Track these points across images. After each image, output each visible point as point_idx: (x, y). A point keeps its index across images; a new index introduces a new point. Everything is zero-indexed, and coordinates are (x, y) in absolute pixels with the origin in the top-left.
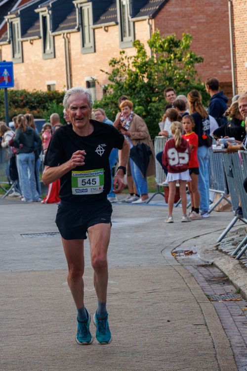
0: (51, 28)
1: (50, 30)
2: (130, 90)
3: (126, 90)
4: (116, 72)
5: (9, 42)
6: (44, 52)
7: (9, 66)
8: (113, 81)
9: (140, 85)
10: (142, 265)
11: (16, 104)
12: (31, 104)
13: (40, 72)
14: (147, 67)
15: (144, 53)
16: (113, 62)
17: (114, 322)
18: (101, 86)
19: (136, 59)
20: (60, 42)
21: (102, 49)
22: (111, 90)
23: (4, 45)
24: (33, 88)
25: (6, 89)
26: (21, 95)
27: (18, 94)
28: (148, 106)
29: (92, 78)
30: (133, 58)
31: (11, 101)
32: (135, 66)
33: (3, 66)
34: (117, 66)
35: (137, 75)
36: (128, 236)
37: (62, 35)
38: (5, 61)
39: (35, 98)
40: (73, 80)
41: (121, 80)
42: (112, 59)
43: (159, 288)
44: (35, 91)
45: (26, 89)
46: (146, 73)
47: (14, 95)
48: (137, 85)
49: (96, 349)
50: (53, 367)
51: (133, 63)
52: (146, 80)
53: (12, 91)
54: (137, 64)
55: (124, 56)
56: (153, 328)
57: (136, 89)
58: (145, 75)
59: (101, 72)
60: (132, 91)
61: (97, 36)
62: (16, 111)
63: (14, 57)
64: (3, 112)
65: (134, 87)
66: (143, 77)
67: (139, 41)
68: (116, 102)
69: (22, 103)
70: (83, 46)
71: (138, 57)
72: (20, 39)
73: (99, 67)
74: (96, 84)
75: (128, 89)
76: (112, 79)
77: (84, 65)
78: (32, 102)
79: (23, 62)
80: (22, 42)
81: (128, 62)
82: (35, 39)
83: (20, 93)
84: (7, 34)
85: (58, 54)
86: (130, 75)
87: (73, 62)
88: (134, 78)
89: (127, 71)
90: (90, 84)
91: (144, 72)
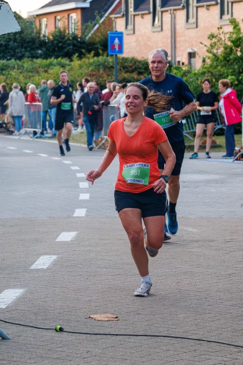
0: (160, 4)
1: (159, 6)
2: (225, 62)
3: (221, 61)
4: (213, 45)
5: (123, 16)
6: (153, 25)
7: (120, 36)
8: (210, 52)
9: (233, 58)
10: (224, 217)
11: (126, 70)
12: (139, 70)
13: (148, 43)
14: (240, 42)
15: (239, 30)
16: (212, 36)
17: (192, 267)
18: (200, 57)
19: (232, 34)
20: (167, 17)
21: (203, 25)
22: (208, 61)
23: (119, 17)
24: (141, 56)
25: (116, 55)
26: (131, 62)
27: (128, 60)
28: (239, 76)
29: (192, 49)
30: (229, 33)
31: (121, 67)
32: (230, 40)
33: (116, 35)
34: (214, 40)
35: (231, 49)
36: (213, 190)
37: (169, 11)
38: (116, 31)
39: (143, 65)
40: (177, 50)
41: (217, 52)
42: (210, 34)
43: (236, 237)
44: (143, 59)
45: (135, 57)
46: (240, 48)
47: (124, 61)
48: (231, 57)
49: (173, 292)
50: (132, 306)
51: (229, 38)
52: (239, 54)
53: (123, 58)
54: (231, 39)
55: (221, 31)
56: (227, 275)
57: (231, 61)
58: (239, 49)
59: (201, 45)
60: (227, 62)
61: (200, 14)
62: (125, 75)
63: (126, 28)
64: (114, 75)
65: (228, 59)
66: (237, 51)
67: (235, 19)
68: (212, 71)
69: (131, 69)
70: (187, 21)
71: (233, 33)
72: (133, 13)
73: (200, 41)
74: (196, 55)
75: (223, 61)
76: (210, 51)
77: (187, 38)
78: (140, 68)
79: (134, 33)
80: (134, 16)
81: (225, 37)
82: (146, 14)
83: (130, 60)
84: (121, 9)
85: (164, 27)
86: (226, 48)
87: (177, 35)
88: (229, 51)
89: (223, 44)
90: (191, 55)
91: (238, 46)
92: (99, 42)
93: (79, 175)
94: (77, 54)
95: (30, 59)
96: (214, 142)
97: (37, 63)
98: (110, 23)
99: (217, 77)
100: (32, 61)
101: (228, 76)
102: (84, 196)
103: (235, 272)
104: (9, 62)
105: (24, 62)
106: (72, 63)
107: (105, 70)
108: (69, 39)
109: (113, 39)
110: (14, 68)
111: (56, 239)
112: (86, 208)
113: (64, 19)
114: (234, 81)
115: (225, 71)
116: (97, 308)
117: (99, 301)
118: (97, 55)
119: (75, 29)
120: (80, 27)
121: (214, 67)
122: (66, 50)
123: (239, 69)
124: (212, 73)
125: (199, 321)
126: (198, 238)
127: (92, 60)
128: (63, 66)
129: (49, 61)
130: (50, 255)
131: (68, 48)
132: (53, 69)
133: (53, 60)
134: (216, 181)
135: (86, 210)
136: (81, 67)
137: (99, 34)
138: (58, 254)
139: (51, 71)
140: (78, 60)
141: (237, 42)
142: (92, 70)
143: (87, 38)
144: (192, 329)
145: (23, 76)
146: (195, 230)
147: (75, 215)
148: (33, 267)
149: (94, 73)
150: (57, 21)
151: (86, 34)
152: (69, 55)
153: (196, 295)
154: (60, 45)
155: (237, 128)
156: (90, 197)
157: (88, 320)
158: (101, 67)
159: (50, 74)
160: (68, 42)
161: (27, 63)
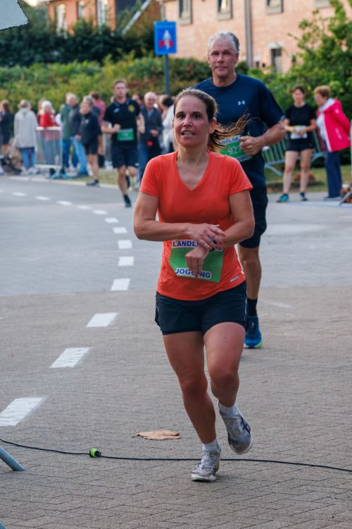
2: (324, 60)
3: (319, 60)
4: (307, 37)
6: (219, 10)
7: (172, 28)
8: (303, 47)
9: (336, 55)
10: (328, 285)
11: (182, 76)
15: (344, 14)
16: (305, 24)
17: (284, 359)
18: (288, 55)
19: (333, 21)
21: (291, 9)
22: (300, 61)
23: (169, 1)
25: (167, 56)
26: (188, 65)
27: (185, 63)
28: (345, 81)
29: (276, 43)
30: (330, 20)
31: (174, 72)
32: (331, 30)
33: (166, 26)
34: (308, 30)
35: (333, 43)
36: (312, 247)
38: (166, 21)
40: (255, 46)
42: (302, 21)
43: (346, 315)
45: (194, 58)
46: (345, 40)
47: (179, 64)
51: (330, 26)
52: (344, 49)
53: (177, 59)
54: (333, 28)
55: (317, 16)
56: (336, 369)
57: (332, 59)
58: (344, 42)
59: (290, 38)
60: (327, 61)
62: (181, 84)
63: (180, 16)
64: (164, 85)
65: (329, 56)
66: (341, 44)
68: (306, 75)
69: (188, 75)
70: (268, 4)
71: (335, 19)
73: (287, 31)
74: (283, 52)
75: (322, 59)
76: (302, 45)
77: (268, 28)
78: (201, 73)
79: (192, 23)
81: (323, 24)
83: (187, 62)
85: (236, 13)
86: (325, 41)
87: (255, 24)
88: (330, 45)
89: (321, 36)
90: (276, 53)
91: (342, 38)
92: (142, 37)
93: (118, 230)
94: (109, 56)
95: (42, 64)
96: (311, 178)
97: (52, 70)
98: (156, 9)
99: (313, 83)
100: (45, 67)
101: (329, 81)
102: (127, 261)
103: (347, 364)
104: (13, 70)
105: (33, 70)
106: (104, 69)
107: (150, 78)
108: (97, 34)
109: (162, 32)
110: (19, 78)
111: (87, 323)
112: (129, 277)
113: (90, 6)
114: (338, 88)
115: (326, 74)
116: (149, 422)
117: (151, 411)
118: (139, 55)
119: (106, 19)
120: (113, 16)
121: (308, 69)
122: (93, 50)
123: (345, 71)
124: (306, 78)
125: (296, 436)
126: (292, 316)
127: (131, 64)
128: (91, 73)
129: (69, 67)
130: (79, 346)
131: (97, 47)
132: (75, 78)
133: (75, 65)
134: (316, 234)
135: (128, 280)
136: (116, 74)
137: (141, 26)
138: (90, 346)
139: (72, 81)
140: (112, 64)
141: (341, 32)
142: (133, 79)
143: (124, 32)
144: (287, 448)
145: (34, 90)
146: (287, 306)
147: (114, 288)
148: (54, 366)
149: (135, 82)
150: (80, 9)
151: (122, 25)
152: (98, 58)
153: (291, 400)
154: (86, 42)
155: (345, 156)
156: (135, 262)
157: (137, 439)
158: (145, 73)
159: (73, 85)
160: (97, 38)
161: (38, 71)
